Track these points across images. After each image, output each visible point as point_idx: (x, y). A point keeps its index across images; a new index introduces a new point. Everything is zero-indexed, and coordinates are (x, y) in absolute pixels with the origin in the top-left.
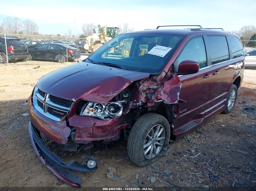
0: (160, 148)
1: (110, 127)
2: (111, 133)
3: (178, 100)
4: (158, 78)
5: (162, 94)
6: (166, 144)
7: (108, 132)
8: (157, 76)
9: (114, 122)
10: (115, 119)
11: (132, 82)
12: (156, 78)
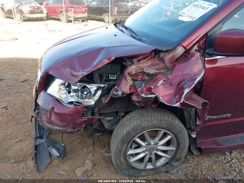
0: (165, 160)
1: (71, 117)
2: (71, 125)
3: (182, 101)
4: (168, 57)
5: (159, 85)
6: (177, 157)
7: (66, 122)
8: (167, 53)
9: (77, 112)
10: (79, 108)
11: (114, 58)
12: (165, 56)
